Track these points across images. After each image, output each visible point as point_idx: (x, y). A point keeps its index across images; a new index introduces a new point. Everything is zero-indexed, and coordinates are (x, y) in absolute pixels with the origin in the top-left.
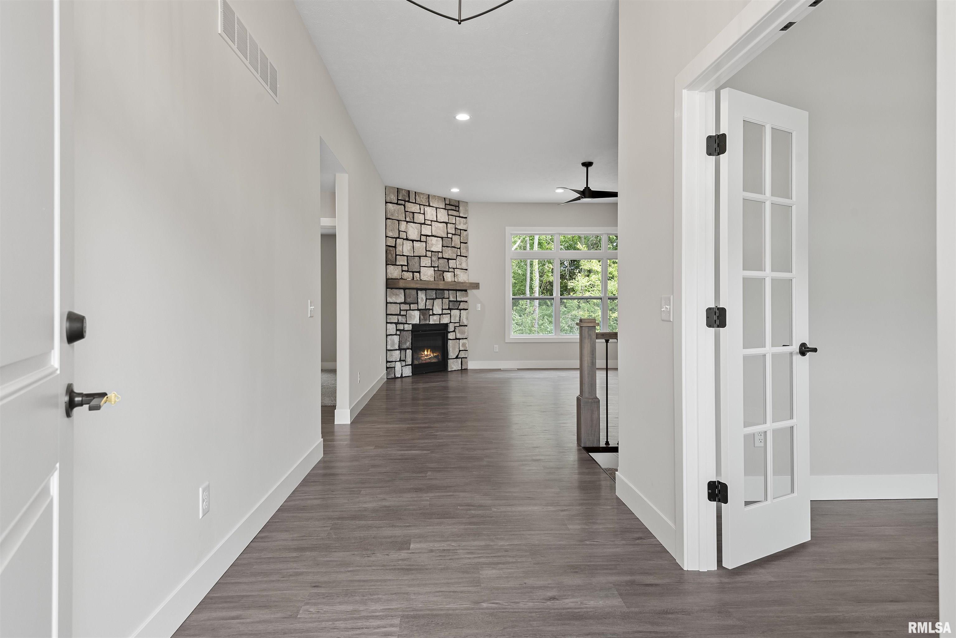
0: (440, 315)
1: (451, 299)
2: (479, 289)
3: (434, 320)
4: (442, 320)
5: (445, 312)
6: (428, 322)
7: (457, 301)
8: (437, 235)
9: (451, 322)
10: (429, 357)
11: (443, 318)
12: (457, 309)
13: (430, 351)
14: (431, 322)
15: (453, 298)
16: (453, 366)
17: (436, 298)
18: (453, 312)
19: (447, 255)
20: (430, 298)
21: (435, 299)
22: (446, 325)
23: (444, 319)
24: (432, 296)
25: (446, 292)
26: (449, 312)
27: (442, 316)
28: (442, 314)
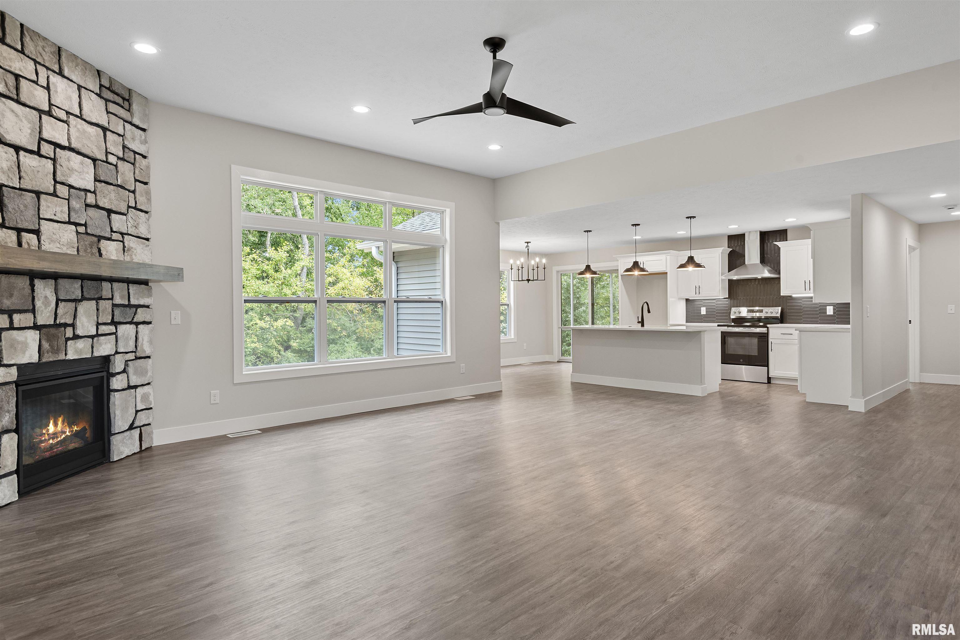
0: (92, 337)
1: (118, 300)
2: (183, 281)
3: (76, 351)
4: (98, 350)
5: (104, 329)
6: (62, 357)
7: (129, 306)
8: (83, 151)
9: (117, 353)
10: (59, 439)
11: (101, 345)
12: (131, 323)
13: (63, 422)
14: (71, 356)
15: (122, 297)
16: (122, 449)
17: (83, 299)
18: (122, 329)
19: (106, 201)
20: (68, 298)
21: (80, 301)
22: (106, 360)
23: (103, 346)
24: (73, 293)
25: (106, 285)
26: (112, 329)
27: (98, 340)
28: (98, 335)
